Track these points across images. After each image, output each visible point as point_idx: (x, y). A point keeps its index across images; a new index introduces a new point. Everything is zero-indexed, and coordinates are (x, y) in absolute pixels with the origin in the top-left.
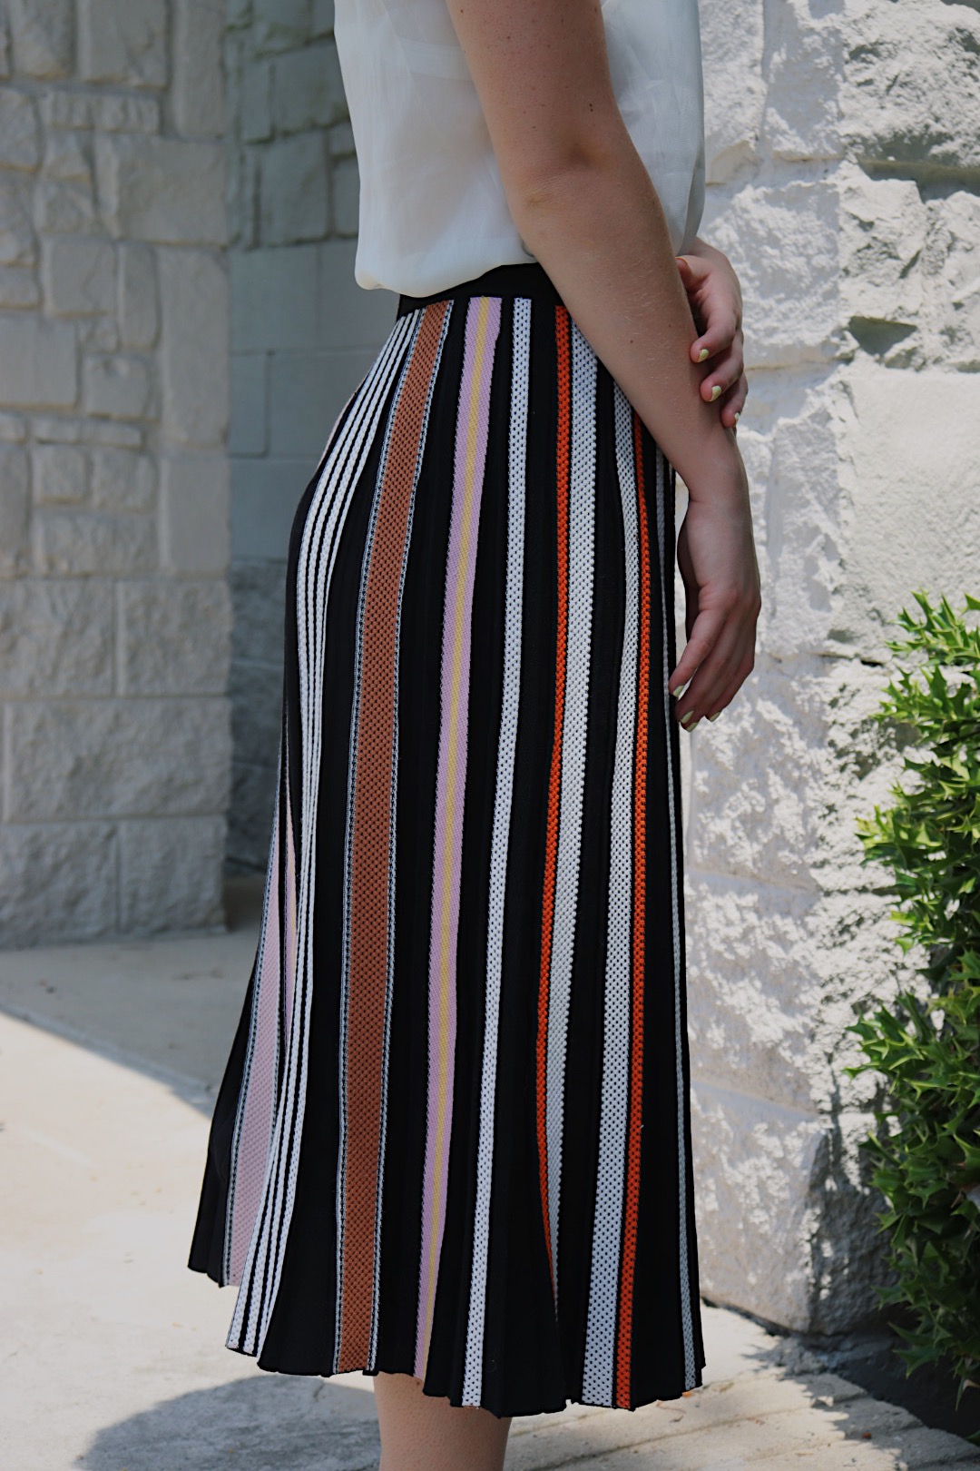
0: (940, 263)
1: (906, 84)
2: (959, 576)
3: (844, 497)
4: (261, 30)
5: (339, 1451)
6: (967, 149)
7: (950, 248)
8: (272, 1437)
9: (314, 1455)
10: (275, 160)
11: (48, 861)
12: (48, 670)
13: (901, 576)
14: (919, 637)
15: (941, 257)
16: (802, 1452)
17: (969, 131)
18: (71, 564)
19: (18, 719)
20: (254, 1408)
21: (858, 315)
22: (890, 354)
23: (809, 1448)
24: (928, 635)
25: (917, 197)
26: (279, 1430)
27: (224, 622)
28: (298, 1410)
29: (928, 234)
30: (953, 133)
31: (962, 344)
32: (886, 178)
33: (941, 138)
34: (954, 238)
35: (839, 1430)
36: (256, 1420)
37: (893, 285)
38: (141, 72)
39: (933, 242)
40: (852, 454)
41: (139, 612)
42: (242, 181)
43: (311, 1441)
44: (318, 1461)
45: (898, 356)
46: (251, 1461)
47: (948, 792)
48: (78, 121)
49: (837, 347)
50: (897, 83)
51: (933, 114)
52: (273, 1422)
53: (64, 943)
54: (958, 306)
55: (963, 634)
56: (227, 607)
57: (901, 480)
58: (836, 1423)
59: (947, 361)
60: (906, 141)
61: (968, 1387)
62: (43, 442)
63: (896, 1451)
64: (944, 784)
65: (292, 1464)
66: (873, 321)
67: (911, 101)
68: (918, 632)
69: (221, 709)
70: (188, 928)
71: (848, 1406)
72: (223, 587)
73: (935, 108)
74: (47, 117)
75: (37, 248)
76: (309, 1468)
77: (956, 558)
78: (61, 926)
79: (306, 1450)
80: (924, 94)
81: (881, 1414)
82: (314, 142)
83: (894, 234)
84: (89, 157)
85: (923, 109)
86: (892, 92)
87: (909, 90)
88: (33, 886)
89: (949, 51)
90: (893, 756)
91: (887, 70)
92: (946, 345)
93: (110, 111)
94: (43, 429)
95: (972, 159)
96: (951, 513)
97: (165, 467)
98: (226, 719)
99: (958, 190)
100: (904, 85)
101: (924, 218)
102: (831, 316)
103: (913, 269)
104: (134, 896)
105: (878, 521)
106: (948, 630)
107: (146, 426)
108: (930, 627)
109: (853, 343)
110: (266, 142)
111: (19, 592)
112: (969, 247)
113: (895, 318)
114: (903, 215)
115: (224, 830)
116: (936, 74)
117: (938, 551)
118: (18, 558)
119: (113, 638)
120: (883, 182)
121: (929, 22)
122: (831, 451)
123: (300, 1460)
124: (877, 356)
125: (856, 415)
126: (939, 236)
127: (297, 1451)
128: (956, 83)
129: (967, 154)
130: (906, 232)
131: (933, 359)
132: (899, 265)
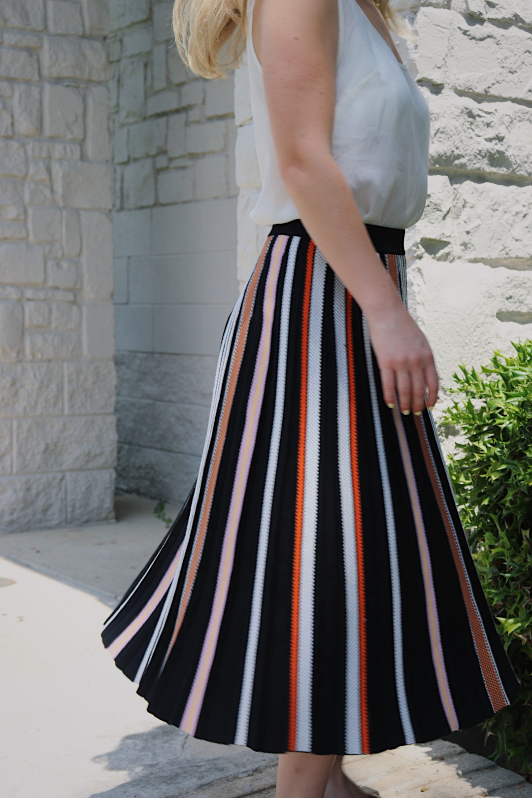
0: (459, 213)
1: (443, 132)
2: (472, 357)
3: (420, 321)
4: (123, 114)
5: (197, 775)
6: (470, 162)
7: (464, 206)
8: (165, 769)
9: (186, 777)
10: (130, 171)
11: (34, 491)
12: (33, 404)
13: (446, 357)
14: (462, 386)
15: (460, 210)
16: (413, 768)
17: (471, 153)
18: (42, 355)
19: (19, 427)
20: (154, 754)
21: (424, 237)
22: (438, 255)
23: (416, 765)
24: (467, 384)
25: (449, 183)
26: (167, 765)
27: (113, 380)
28: (175, 755)
29: (454, 200)
30: (464, 154)
31: (470, 250)
32: (435, 175)
33: (459, 157)
34: (466, 202)
35: (429, 756)
36: (156, 760)
37: (439, 223)
38: (72, 133)
39: (456, 203)
40: (423, 301)
41: (74, 377)
42: (115, 181)
43: (183, 770)
44: (188, 780)
45: (442, 255)
46: (156, 781)
47: (477, 458)
48: (44, 155)
49: (415, 252)
50: (439, 132)
51: (455, 146)
52: (165, 761)
53: (42, 529)
54: (468, 233)
55: (483, 384)
56: (114, 373)
57: (445, 313)
58: (428, 753)
59: (464, 258)
60: (444, 158)
61: (490, 736)
62: (29, 300)
63: (456, 766)
64: (475, 454)
65: (176, 782)
66: (431, 240)
67: (445, 140)
68: (462, 383)
69: (112, 419)
70: (98, 520)
71: (431, 744)
72: (112, 364)
73: (456, 143)
74: (30, 153)
75: (25, 212)
76: (184, 783)
77: (470, 348)
78: (41, 521)
79: (181, 775)
80: (451, 137)
81: (447, 748)
82: (148, 163)
83: (440, 200)
84: (49, 171)
85: (451, 144)
86: (437, 136)
87: (444, 135)
88: (27, 503)
89: (462, 118)
90: (443, 440)
91: (435, 126)
92: (463, 251)
93: (58, 150)
94: (29, 294)
95: (473, 166)
96: (468, 327)
97: (85, 309)
98: (114, 424)
99: (466, 180)
100: (442, 132)
101: (452, 193)
102: (412, 237)
103: (448, 216)
104: (74, 506)
105: (435, 332)
106: (476, 382)
107: (76, 291)
108: (467, 381)
109: (422, 250)
110: (126, 163)
111: (19, 369)
112: (472, 206)
113: (440, 238)
114: (443, 191)
115: (114, 475)
116: (456, 128)
117: (462, 345)
118: (18, 353)
119: (62, 388)
120: (434, 176)
121: (452, 104)
122: (413, 300)
123: (179, 780)
124: (433, 256)
125: (425, 283)
126: (459, 201)
127: (177, 775)
128: (465, 132)
129: (470, 164)
130: (444, 199)
131: (457, 257)
132: (442, 214)
